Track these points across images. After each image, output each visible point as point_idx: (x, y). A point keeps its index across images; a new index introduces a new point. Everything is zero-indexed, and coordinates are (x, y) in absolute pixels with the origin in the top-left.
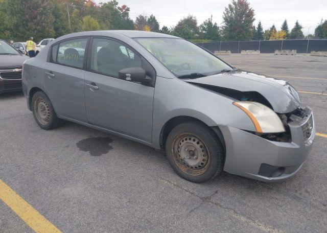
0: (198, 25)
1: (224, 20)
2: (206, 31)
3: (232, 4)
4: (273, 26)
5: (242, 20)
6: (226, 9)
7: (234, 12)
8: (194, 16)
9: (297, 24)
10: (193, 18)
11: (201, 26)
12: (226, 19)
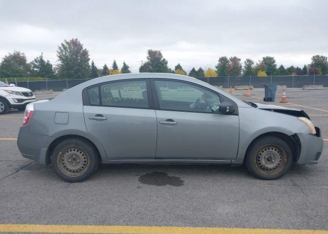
0: (28, 62)
1: (59, 58)
2: (38, 68)
3: (65, 44)
4: (105, 66)
5: (78, 59)
6: (60, 48)
7: (69, 50)
8: (21, 52)
9: (124, 64)
10: (21, 55)
11: (32, 63)
12: (61, 58)
